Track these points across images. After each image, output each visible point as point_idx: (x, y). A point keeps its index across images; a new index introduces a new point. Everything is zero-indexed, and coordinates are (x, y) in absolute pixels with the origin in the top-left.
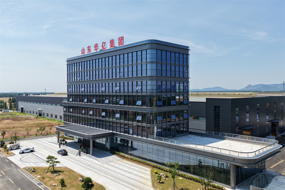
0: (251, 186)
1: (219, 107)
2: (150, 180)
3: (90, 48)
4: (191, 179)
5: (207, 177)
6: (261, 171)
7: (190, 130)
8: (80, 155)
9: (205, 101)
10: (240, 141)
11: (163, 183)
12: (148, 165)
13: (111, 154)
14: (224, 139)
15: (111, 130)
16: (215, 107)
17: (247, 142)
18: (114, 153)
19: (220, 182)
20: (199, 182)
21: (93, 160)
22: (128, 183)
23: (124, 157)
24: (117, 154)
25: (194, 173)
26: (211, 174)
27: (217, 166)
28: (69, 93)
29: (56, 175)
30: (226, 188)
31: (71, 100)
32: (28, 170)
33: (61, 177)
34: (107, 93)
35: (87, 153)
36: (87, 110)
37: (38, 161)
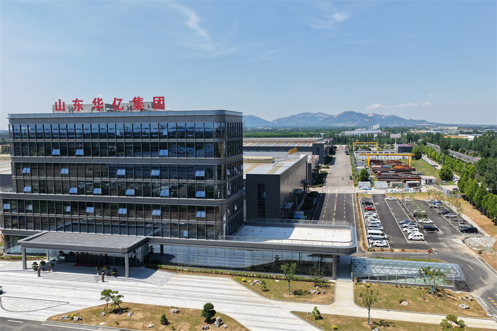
0: (352, 273)
1: (264, 185)
3: (81, 103)
7: (244, 219)
8: (103, 281)
9: (245, 178)
11: (267, 290)
13: (150, 270)
16: (259, 185)
18: (156, 268)
21: (137, 283)
22: (232, 300)
23: (176, 270)
24: (161, 268)
28: (20, 177)
29: (129, 314)
30: (331, 281)
31: (28, 189)
32: (66, 321)
33: (139, 315)
34: (130, 180)
35: (116, 275)
36: (78, 207)
37: (48, 305)
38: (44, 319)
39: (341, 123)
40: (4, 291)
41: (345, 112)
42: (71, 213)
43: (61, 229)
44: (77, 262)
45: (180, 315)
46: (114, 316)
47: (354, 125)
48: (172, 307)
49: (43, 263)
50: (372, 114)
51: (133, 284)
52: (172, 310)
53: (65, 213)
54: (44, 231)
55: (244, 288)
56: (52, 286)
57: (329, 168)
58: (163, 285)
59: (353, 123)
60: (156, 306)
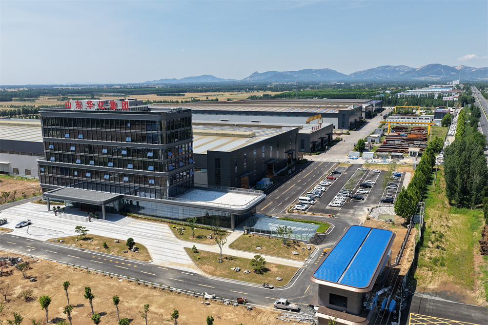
0: (244, 227)
1: (219, 159)
2: (172, 233)
4: (203, 228)
5: (216, 225)
6: (252, 215)
7: (195, 185)
8: (90, 221)
9: (206, 154)
10: (237, 193)
11: (183, 234)
12: (164, 222)
13: (122, 216)
14: (227, 192)
15: (118, 193)
16: (216, 159)
17: (243, 193)
18: (126, 215)
19: (224, 227)
20: (210, 229)
22: (156, 238)
23: (137, 217)
24: (129, 215)
25: (205, 224)
26: (218, 223)
27: (221, 215)
28: (48, 151)
29: (90, 241)
30: (229, 231)
31: (53, 159)
32: (56, 242)
33: (96, 242)
34: (110, 156)
35: (98, 218)
36: (82, 172)
37: (51, 233)
38: (44, 240)
39: (424, 76)
40: (32, 223)
41: (429, 65)
42: (78, 176)
43: (72, 186)
44: (82, 208)
45: (119, 244)
46: (82, 242)
47: (438, 78)
48: (116, 239)
49: (59, 207)
50: (461, 67)
51: (106, 224)
52: (115, 241)
53: (74, 176)
54: (64, 187)
55: (171, 232)
56: (60, 222)
57: (349, 134)
58: (123, 226)
59: (437, 77)
60: (109, 238)
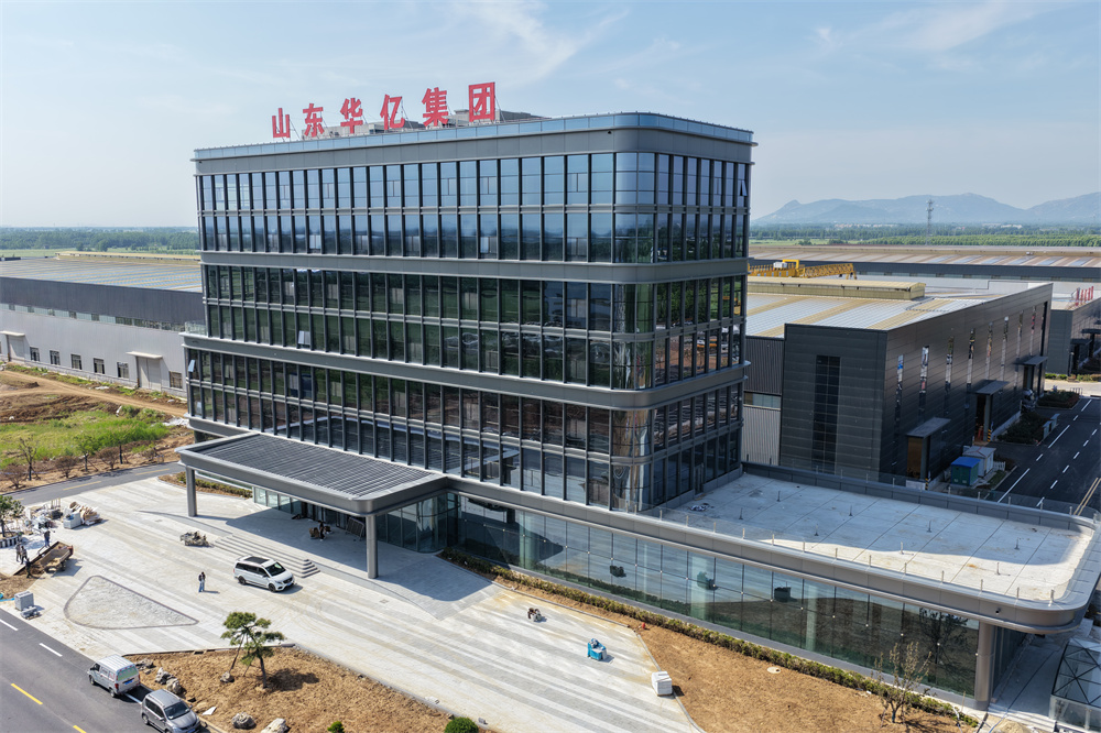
3: (318, 115)
9: (782, 336)
12: (622, 612)
15: (437, 467)
16: (823, 359)
28: (214, 300)
36: (313, 380)
37: (151, 620)
42: (300, 393)
54: (254, 431)
58: (442, 617)
